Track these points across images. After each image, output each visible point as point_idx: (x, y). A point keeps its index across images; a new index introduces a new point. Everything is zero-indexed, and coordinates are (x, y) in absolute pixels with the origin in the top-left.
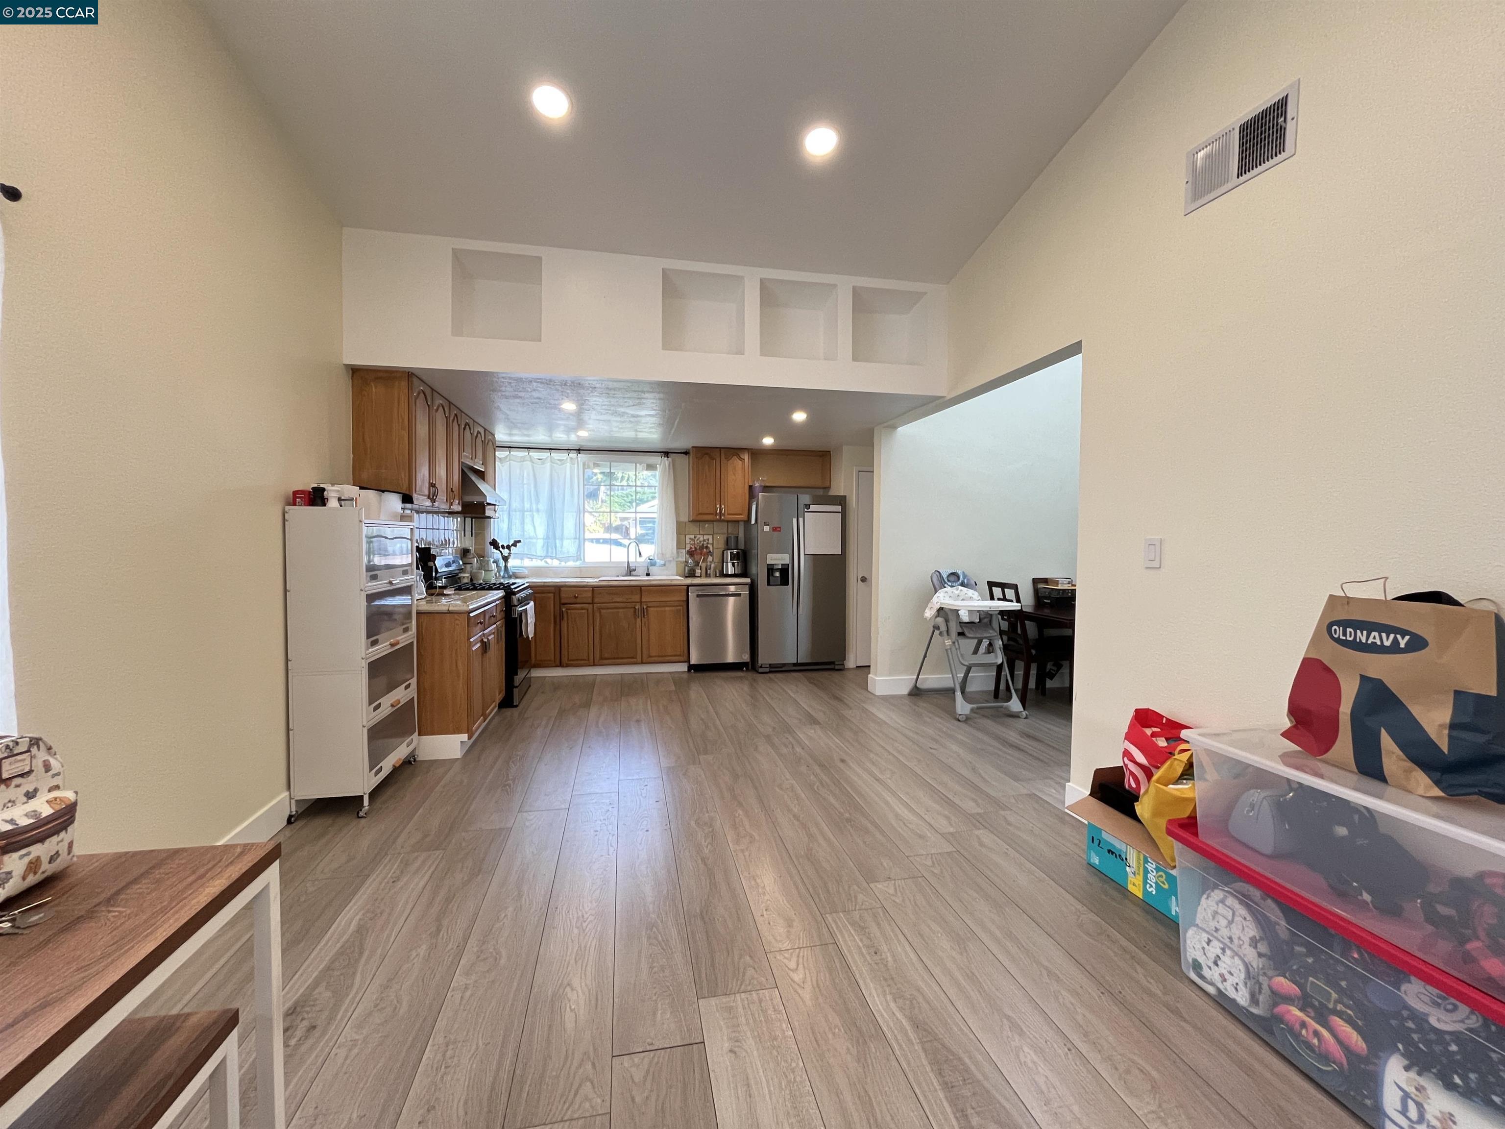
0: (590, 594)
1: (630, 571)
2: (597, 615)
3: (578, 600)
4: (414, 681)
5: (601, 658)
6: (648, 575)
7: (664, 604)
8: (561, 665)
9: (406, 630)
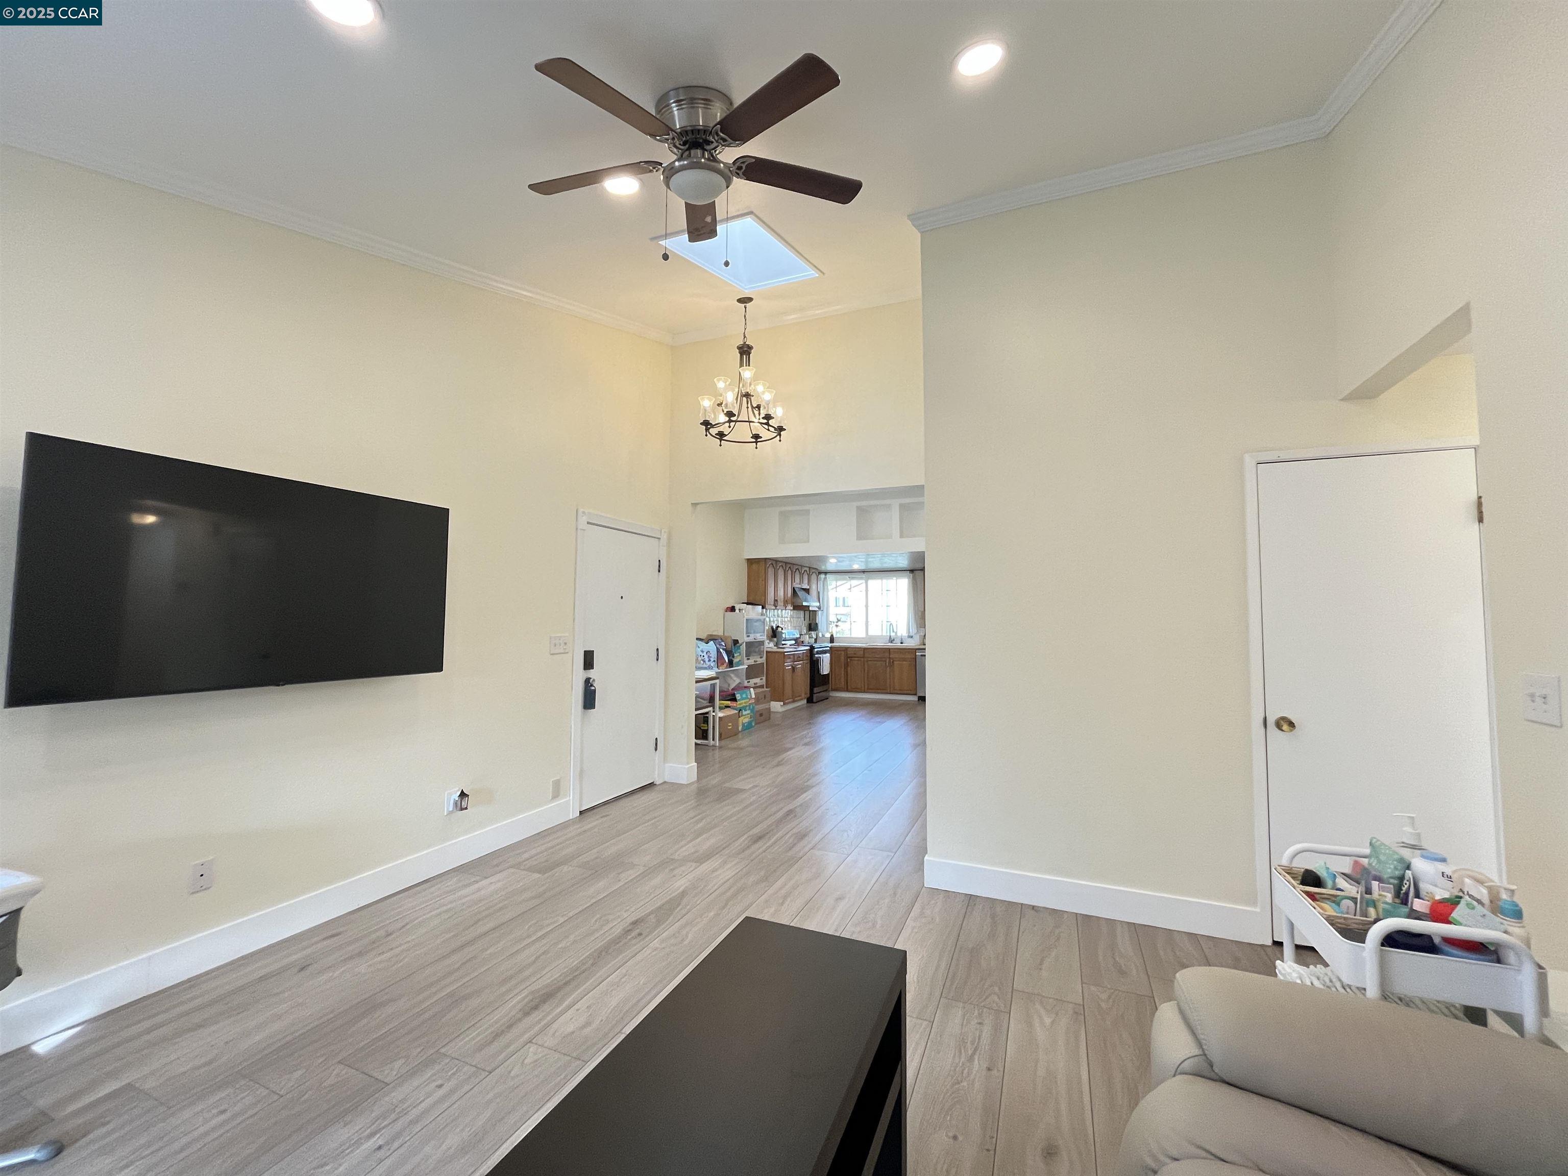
0: (862, 652)
1: (891, 641)
2: (866, 663)
3: (855, 656)
4: (764, 678)
5: (868, 689)
6: (902, 643)
7: (904, 660)
8: (847, 690)
9: (761, 658)
